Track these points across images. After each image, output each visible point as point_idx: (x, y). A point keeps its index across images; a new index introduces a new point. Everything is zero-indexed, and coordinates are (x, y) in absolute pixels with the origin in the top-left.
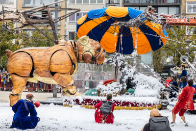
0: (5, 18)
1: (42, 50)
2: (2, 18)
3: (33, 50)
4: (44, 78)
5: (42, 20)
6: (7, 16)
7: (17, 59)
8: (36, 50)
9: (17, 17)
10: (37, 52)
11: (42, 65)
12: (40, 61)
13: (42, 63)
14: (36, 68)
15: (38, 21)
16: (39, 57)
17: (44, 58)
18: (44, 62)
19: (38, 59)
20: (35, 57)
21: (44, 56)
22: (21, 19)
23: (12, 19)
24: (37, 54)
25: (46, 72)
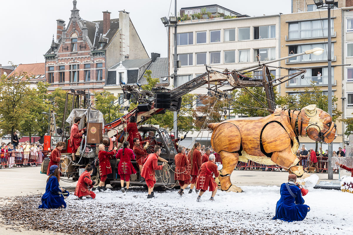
0: (210, 79)
1: (251, 121)
2: (207, 79)
3: (242, 121)
4: (253, 156)
5: (254, 83)
6: (214, 77)
7: (221, 133)
8: (245, 121)
9: (225, 77)
10: (245, 123)
11: (250, 140)
12: (249, 135)
13: (250, 137)
14: (244, 143)
15: (250, 83)
16: (248, 130)
17: (254, 131)
18: (253, 136)
19: (245, 132)
20: (243, 130)
21: (254, 128)
22: (229, 80)
23: (219, 81)
24: (245, 126)
25: (256, 149)
